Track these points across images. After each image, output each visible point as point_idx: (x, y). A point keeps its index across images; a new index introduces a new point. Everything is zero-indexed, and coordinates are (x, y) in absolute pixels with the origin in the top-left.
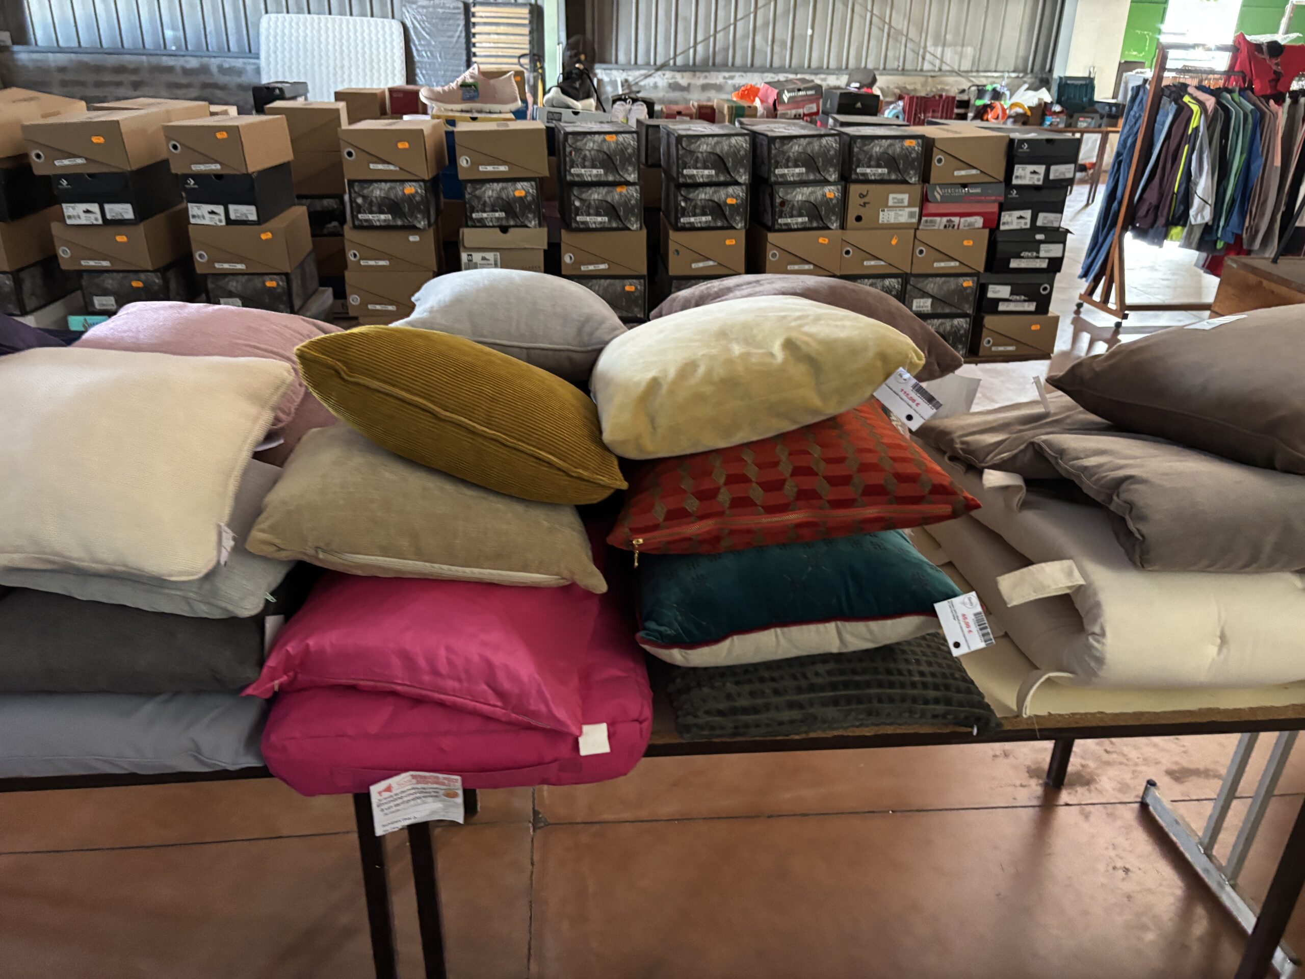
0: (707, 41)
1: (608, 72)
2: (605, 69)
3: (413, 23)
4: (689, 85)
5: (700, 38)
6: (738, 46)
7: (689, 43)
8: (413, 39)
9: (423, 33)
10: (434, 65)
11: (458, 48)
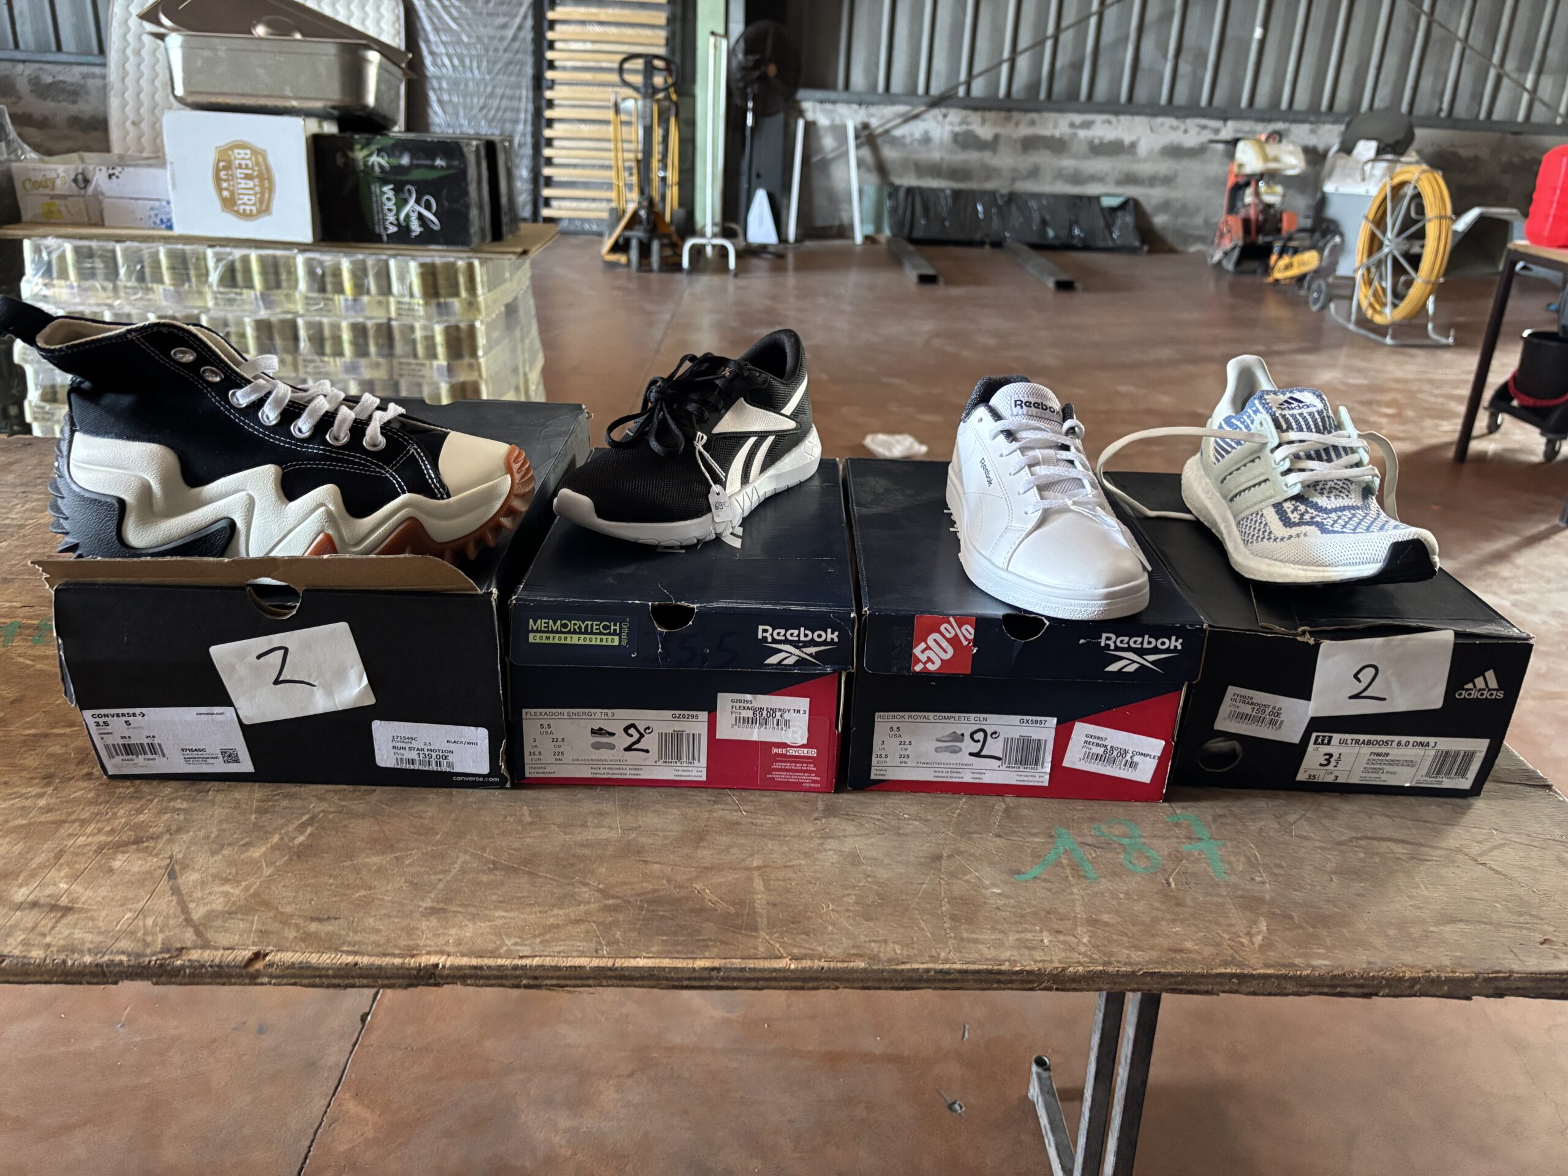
0: (1038, 48)
1: (829, 106)
2: (822, 102)
4: (996, 137)
5: (1024, 41)
6: (1102, 60)
7: (1001, 52)
8: (424, 29)
9: (446, 17)
10: (466, 85)
11: (517, 52)
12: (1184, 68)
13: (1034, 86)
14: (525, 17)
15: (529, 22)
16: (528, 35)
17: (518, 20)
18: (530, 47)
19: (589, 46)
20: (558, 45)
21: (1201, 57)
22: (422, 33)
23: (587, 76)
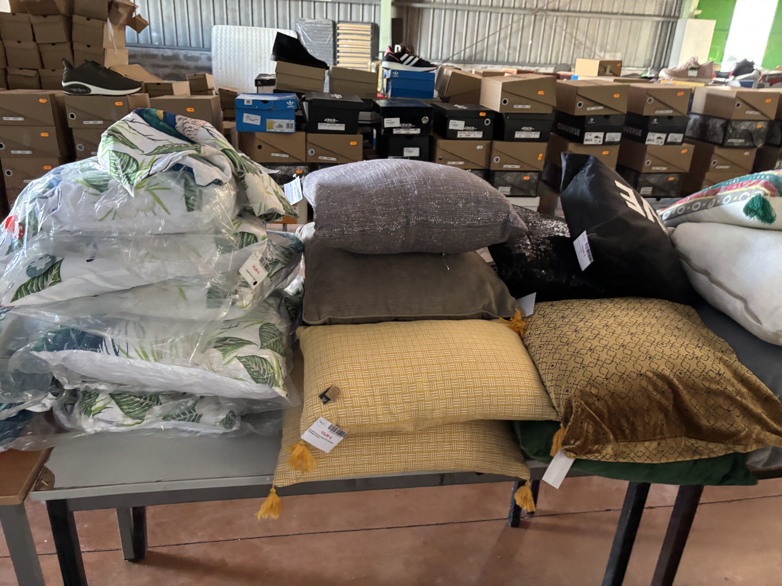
0: (472, 47)
3: (303, 33)
5: (468, 45)
6: (489, 50)
7: (461, 47)
11: (329, 48)
12: (511, 52)
13: (471, 57)
15: (332, 39)
16: (331, 43)
17: (329, 39)
18: (332, 46)
19: (349, 46)
20: (340, 46)
21: (515, 49)
23: (349, 55)
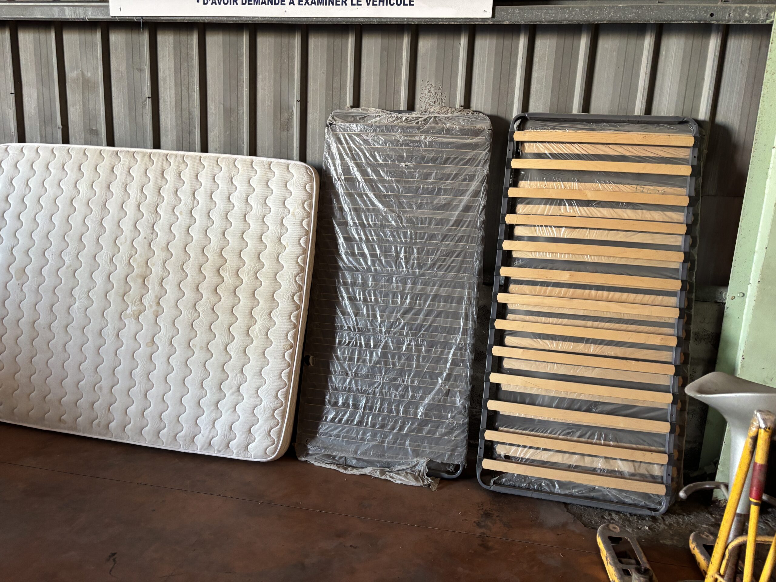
3: (346, 171)
8: (341, 209)
9: (371, 195)
10: (389, 281)
11: (460, 240)
14: (476, 194)
16: (478, 217)
22: (337, 214)
